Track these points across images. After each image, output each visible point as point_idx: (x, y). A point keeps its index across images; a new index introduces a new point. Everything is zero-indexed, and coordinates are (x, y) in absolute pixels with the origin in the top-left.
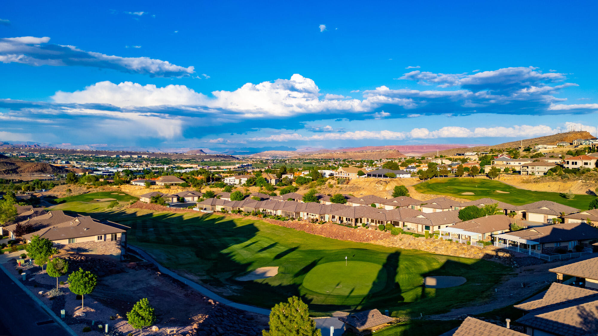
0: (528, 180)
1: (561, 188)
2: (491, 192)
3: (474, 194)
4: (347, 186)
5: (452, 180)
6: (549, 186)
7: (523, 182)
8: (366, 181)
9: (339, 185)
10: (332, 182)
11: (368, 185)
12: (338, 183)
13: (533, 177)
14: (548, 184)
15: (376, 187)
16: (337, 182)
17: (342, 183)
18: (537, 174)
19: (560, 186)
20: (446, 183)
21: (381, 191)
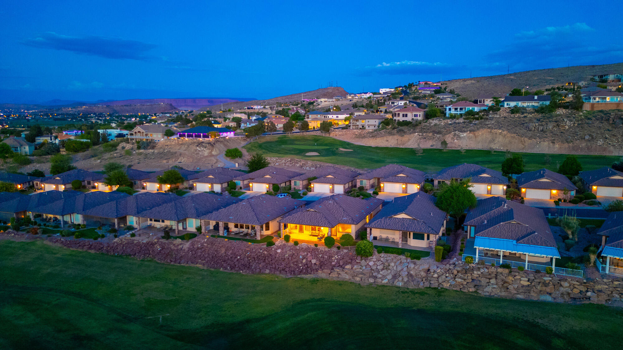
0: (360, 134)
1: (400, 142)
2: (335, 151)
3: (318, 154)
4: (153, 152)
5: (283, 138)
6: (387, 141)
7: (357, 137)
8: (181, 144)
9: (142, 151)
10: (128, 146)
11: (184, 149)
12: (139, 148)
13: (364, 131)
14: (385, 138)
15: (197, 152)
16: (136, 146)
17: (145, 148)
18: (367, 128)
19: (397, 140)
20: (277, 142)
21: (207, 156)
